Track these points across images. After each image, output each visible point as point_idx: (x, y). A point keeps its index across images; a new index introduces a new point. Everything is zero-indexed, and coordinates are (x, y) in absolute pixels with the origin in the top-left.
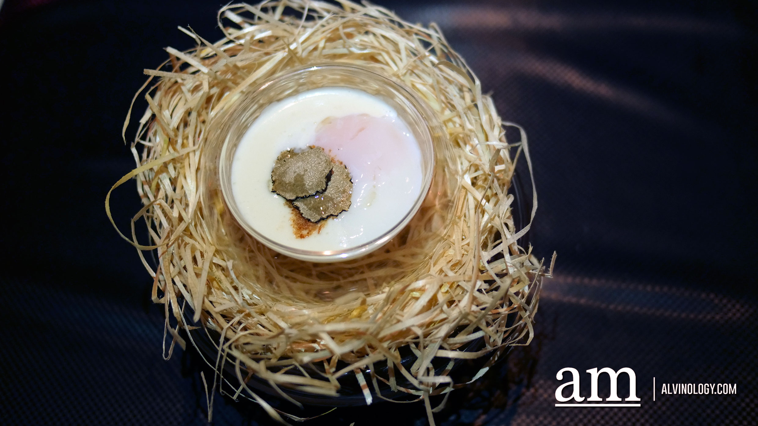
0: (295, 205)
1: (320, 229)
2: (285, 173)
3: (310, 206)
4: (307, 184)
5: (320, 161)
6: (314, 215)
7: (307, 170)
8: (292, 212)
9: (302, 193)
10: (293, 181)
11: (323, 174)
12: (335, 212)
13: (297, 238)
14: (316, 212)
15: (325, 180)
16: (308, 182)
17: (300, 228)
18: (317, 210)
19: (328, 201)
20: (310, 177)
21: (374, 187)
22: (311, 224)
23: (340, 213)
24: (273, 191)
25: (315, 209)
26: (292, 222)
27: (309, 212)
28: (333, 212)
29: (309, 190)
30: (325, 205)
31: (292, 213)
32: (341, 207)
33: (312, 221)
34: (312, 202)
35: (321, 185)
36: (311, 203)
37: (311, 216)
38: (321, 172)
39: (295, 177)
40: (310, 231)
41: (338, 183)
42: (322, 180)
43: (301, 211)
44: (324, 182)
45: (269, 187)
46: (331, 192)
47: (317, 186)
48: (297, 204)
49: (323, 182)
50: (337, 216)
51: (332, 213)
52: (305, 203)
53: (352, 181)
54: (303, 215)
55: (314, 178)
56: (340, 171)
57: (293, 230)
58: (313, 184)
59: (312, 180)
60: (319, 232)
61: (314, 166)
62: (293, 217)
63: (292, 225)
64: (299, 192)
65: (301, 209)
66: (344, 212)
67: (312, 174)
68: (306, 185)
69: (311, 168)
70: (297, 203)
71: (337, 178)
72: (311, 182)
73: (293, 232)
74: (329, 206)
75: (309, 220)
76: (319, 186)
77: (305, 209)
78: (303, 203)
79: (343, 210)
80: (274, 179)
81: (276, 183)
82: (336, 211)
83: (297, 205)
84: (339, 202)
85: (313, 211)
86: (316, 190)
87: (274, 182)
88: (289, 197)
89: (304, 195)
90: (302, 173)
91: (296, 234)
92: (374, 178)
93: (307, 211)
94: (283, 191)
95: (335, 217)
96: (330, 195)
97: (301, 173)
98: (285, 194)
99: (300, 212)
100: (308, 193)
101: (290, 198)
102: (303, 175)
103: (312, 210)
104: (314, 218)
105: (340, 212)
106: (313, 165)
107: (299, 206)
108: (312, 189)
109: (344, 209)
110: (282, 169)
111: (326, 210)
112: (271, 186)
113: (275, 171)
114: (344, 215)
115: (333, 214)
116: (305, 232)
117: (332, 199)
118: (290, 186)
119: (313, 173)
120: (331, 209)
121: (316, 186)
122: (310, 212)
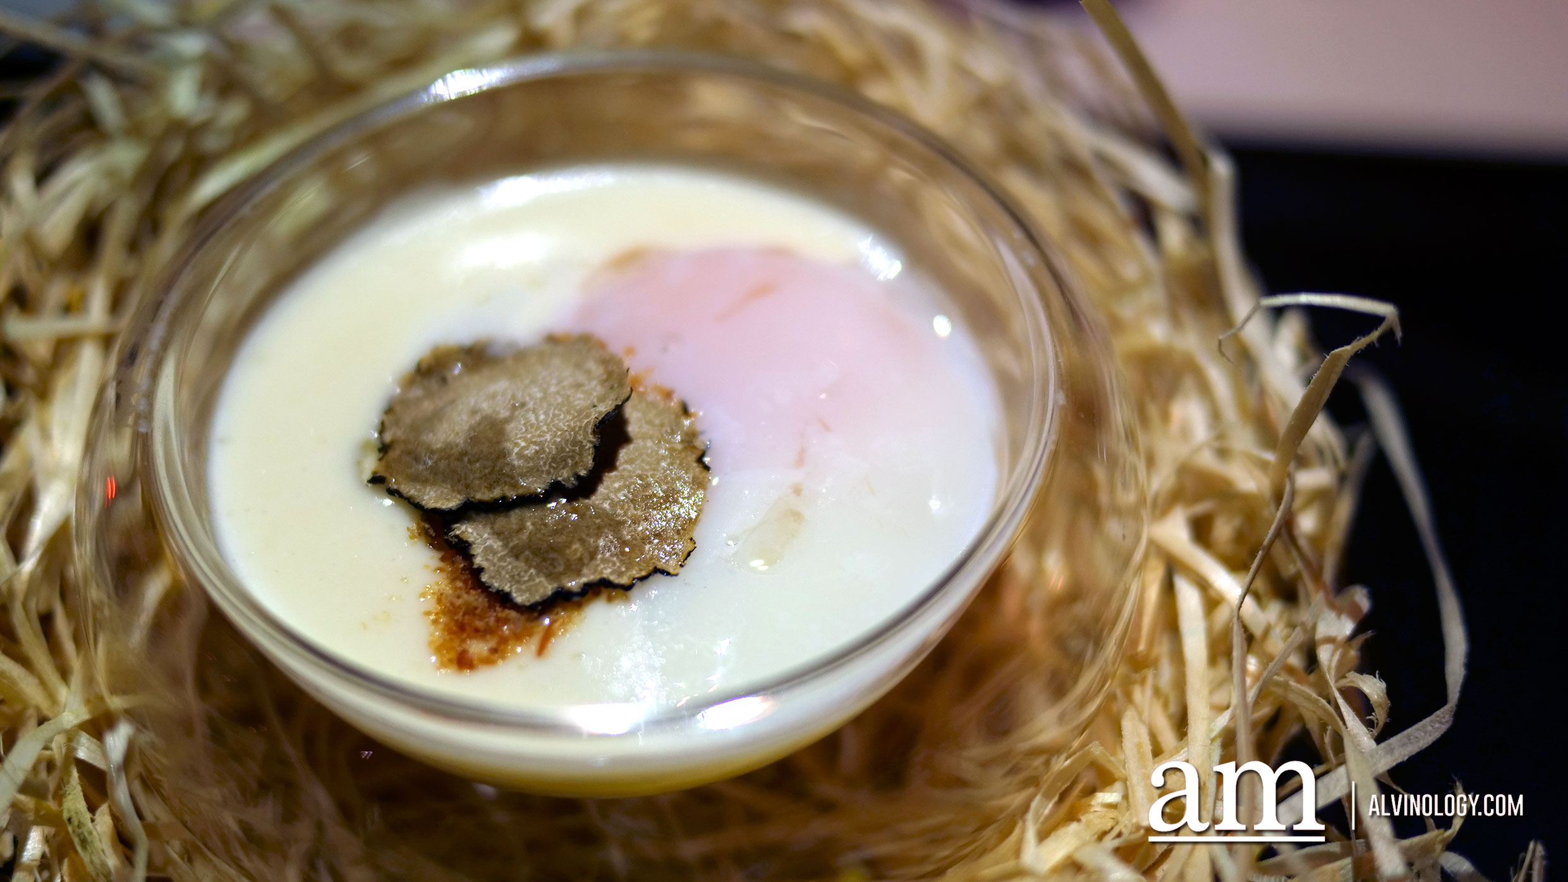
0: (457, 536)
1: (548, 635)
2: (437, 417)
3: (516, 541)
4: (516, 450)
5: (581, 378)
6: (531, 579)
7: (523, 405)
8: (441, 564)
9: (490, 488)
10: (460, 440)
11: (587, 416)
12: (621, 574)
13: (443, 665)
14: (537, 567)
15: (591, 438)
16: (523, 444)
17: (462, 627)
18: (544, 560)
19: (599, 528)
20: (532, 426)
21: (797, 491)
22: (513, 614)
23: (642, 579)
24: (377, 480)
25: (536, 552)
26: (430, 603)
27: (509, 564)
28: (612, 573)
29: (523, 476)
30: (582, 541)
31: (441, 570)
32: (651, 559)
33: (519, 599)
34: (529, 524)
35: (572, 458)
36: (521, 529)
37: (518, 582)
38: (580, 412)
39: (472, 428)
40: (504, 641)
41: (648, 464)
42: (580, 438)
43: (478, 561)
44: (589, 445)
45: (359, 464)
46: (612, 496)
47: (558, 460)
48: (467, 530)
49: (582, 447)
50: (627, 588)
51: (607, 573)
52: (497, 527)
53: (707, 460)
54: (484, 578)
55: (549, 430)
56: (662, 425)
57: (432, 635)
58: (542, 450)
59: (539, 436)
60: (541, 650)
61: (558, 393)
62: (437, 584)
63: (428, 613)
64: (477, 482)
65: (477, 550)
66: (659, 576)
67: (542, 417)
68: (514, 456)
69: (544, 399)
70: (463, 528)
71: (645, 447)
72: (535, 443)
73: (430, 643)
74: (597, 547)
75: (503, 599)
76: (564, 460)
77: (495, 553)
78: (488, 530)
79: (657, 571)
80: (388, 437)
81: (394, 454)
82: (628, 569)
83: (465, 537)
84: (643, 539)
85: (527, 560)
86: (549, 480)
87: (384, 449)
88: (436, 501)
89: (497, 493)
90: (504, 413)
91: (439, 649)
92: (801, 461)
93: (502, 559)
94: (415, 479)
95: (620, 591)
96: (606, 505)
97: (498, 413)
98: (420, 491)
99: (472, 563)
100: (515, 485)
101: (438, 505)
102: (507, 421)
103: (522, 557)
104: (529, 590)
105: (644, 573)
106: (553, 389)
107: (471, 540)
108: (534, 471)
109: (661, 565)
110: (428, 406)
111: (586, 561)
112: (371, 464)
113: (398, 409)
114: (656, 589)
115: (613, 578)
116: (478, 648)
117: (616, 525)
118: (449, 457)
119: (546, 414)
120: (604, 560)
121: (554, 459)
122: (516, 563)
